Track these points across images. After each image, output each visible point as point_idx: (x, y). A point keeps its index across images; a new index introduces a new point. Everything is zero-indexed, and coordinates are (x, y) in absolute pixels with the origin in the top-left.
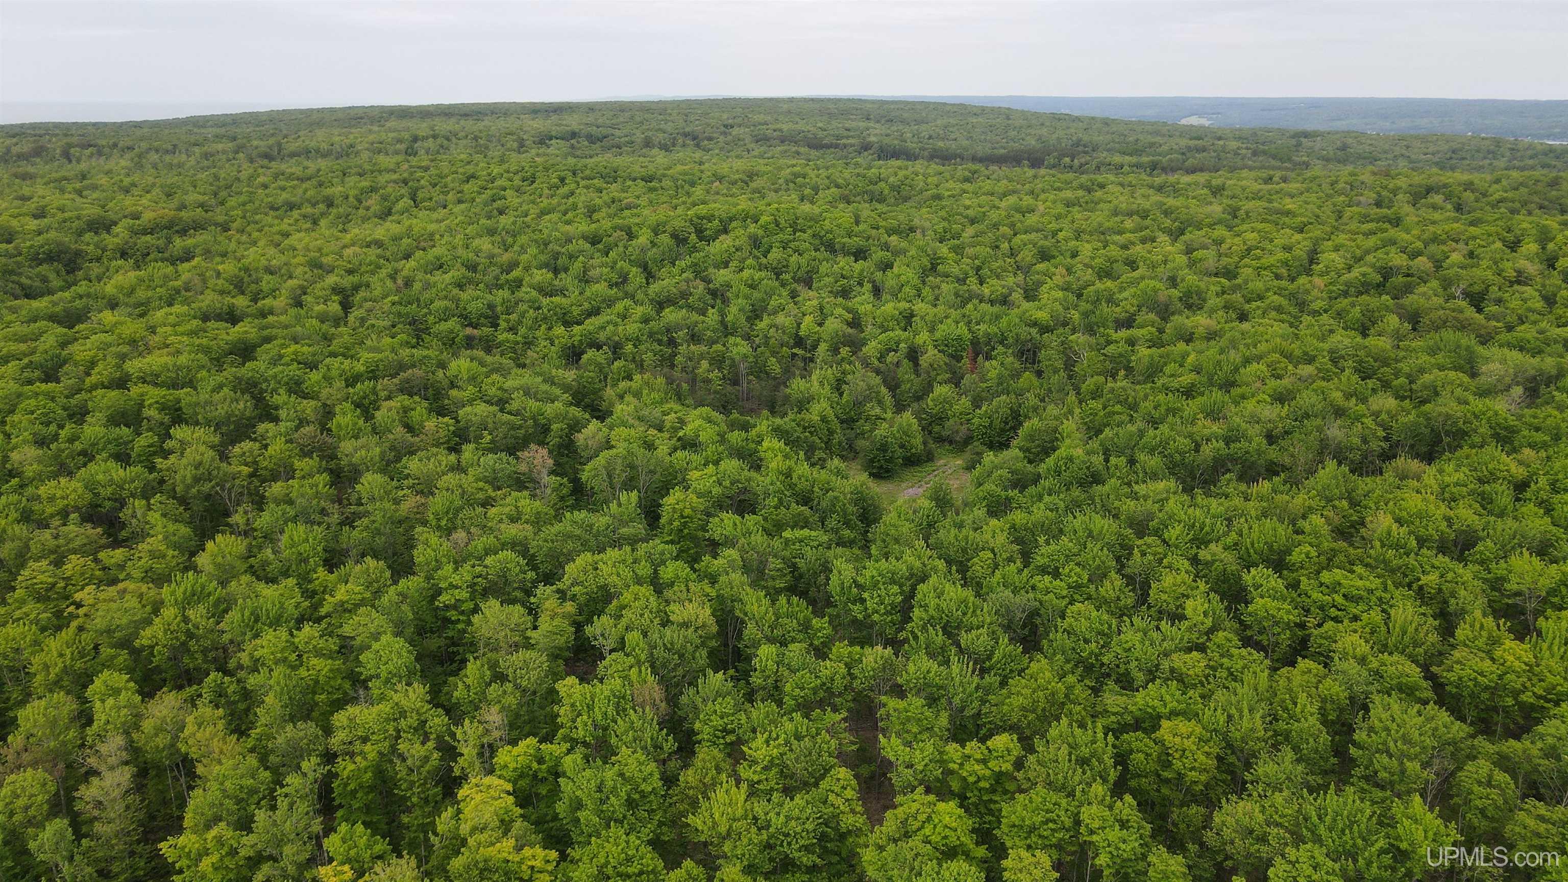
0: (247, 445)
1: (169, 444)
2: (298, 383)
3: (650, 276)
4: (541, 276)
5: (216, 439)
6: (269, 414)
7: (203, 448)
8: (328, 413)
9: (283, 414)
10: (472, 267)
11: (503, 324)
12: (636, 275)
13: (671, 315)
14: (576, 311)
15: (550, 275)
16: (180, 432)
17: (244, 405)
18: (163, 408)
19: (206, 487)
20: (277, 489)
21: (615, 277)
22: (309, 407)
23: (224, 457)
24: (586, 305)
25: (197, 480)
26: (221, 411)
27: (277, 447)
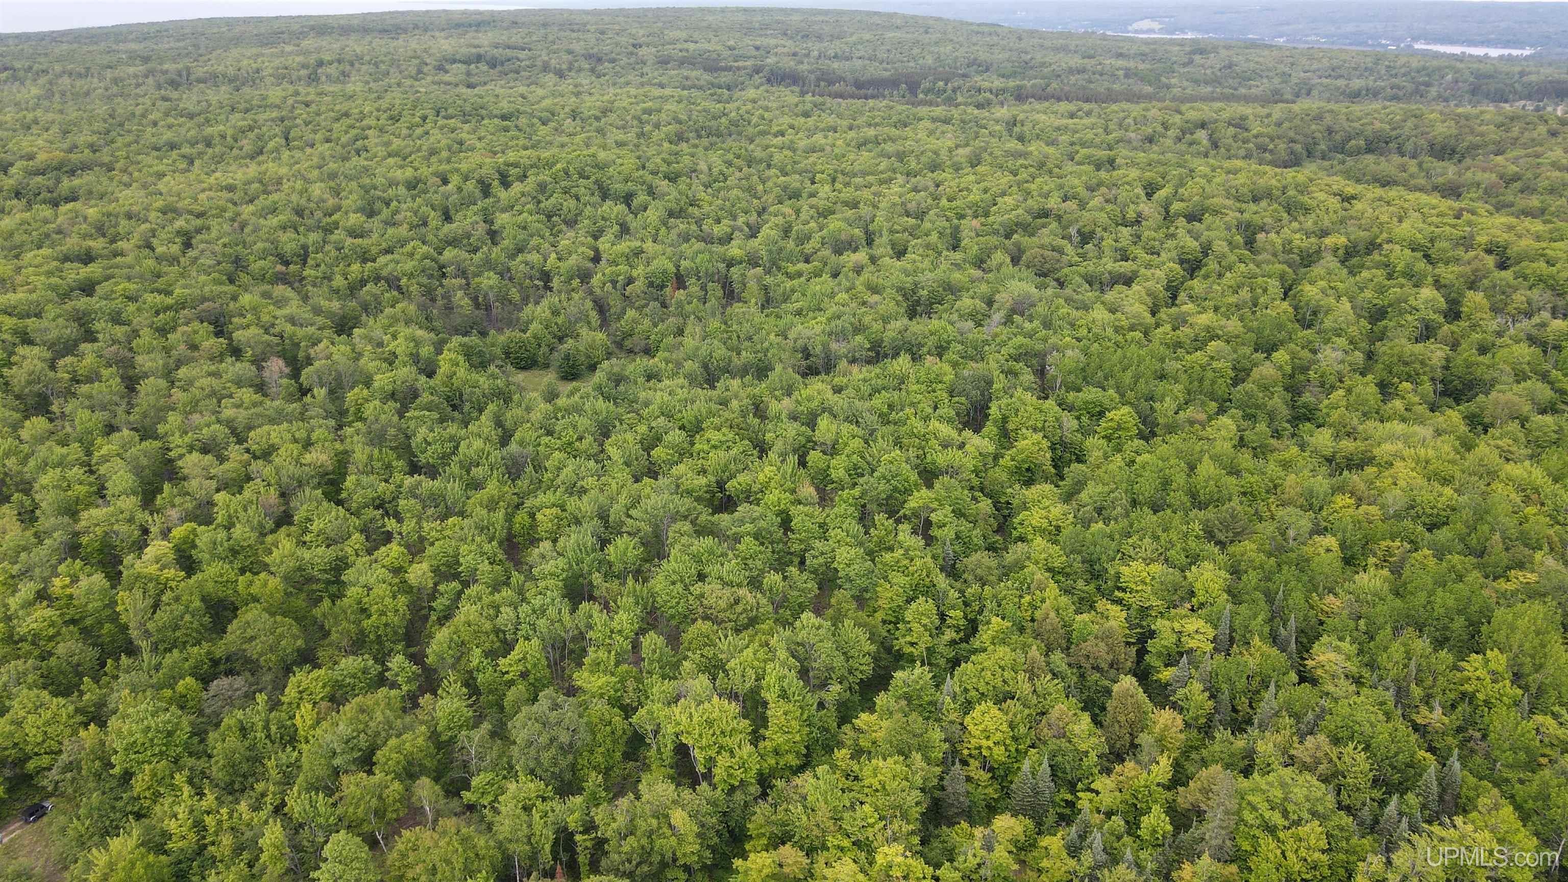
0: (69, 359)
1: (14, 359)
2: (119, 313)
3: (447, 218)
4: (354, 219)
5: (48, 355)
6: (90, 336)
7: (36, 361)
8: (136, 333)
9: (100, 336)
10: (299, 212)
11: (310, 262)
12: (434, 218)
13: (449, 254)
14: (374, 250)
15: (364, 218)
16: (22, 350)
17: (71, 331)
18: (15, 332)
19: (37, 388)
20: (85, 388)
21: (415, 220)
22: (120, 331)
23: (53, 367)
24: (384, 245)
25: (29, 383)
26: (53, 335)
27: (89, 360)
